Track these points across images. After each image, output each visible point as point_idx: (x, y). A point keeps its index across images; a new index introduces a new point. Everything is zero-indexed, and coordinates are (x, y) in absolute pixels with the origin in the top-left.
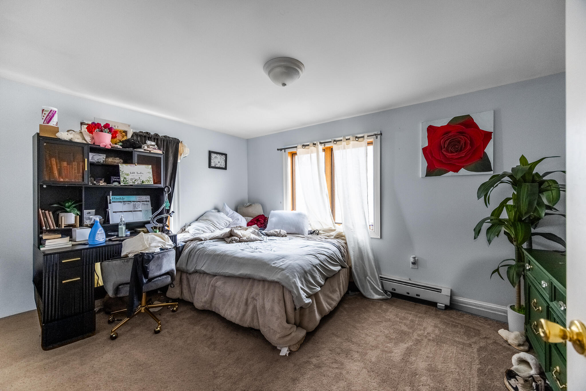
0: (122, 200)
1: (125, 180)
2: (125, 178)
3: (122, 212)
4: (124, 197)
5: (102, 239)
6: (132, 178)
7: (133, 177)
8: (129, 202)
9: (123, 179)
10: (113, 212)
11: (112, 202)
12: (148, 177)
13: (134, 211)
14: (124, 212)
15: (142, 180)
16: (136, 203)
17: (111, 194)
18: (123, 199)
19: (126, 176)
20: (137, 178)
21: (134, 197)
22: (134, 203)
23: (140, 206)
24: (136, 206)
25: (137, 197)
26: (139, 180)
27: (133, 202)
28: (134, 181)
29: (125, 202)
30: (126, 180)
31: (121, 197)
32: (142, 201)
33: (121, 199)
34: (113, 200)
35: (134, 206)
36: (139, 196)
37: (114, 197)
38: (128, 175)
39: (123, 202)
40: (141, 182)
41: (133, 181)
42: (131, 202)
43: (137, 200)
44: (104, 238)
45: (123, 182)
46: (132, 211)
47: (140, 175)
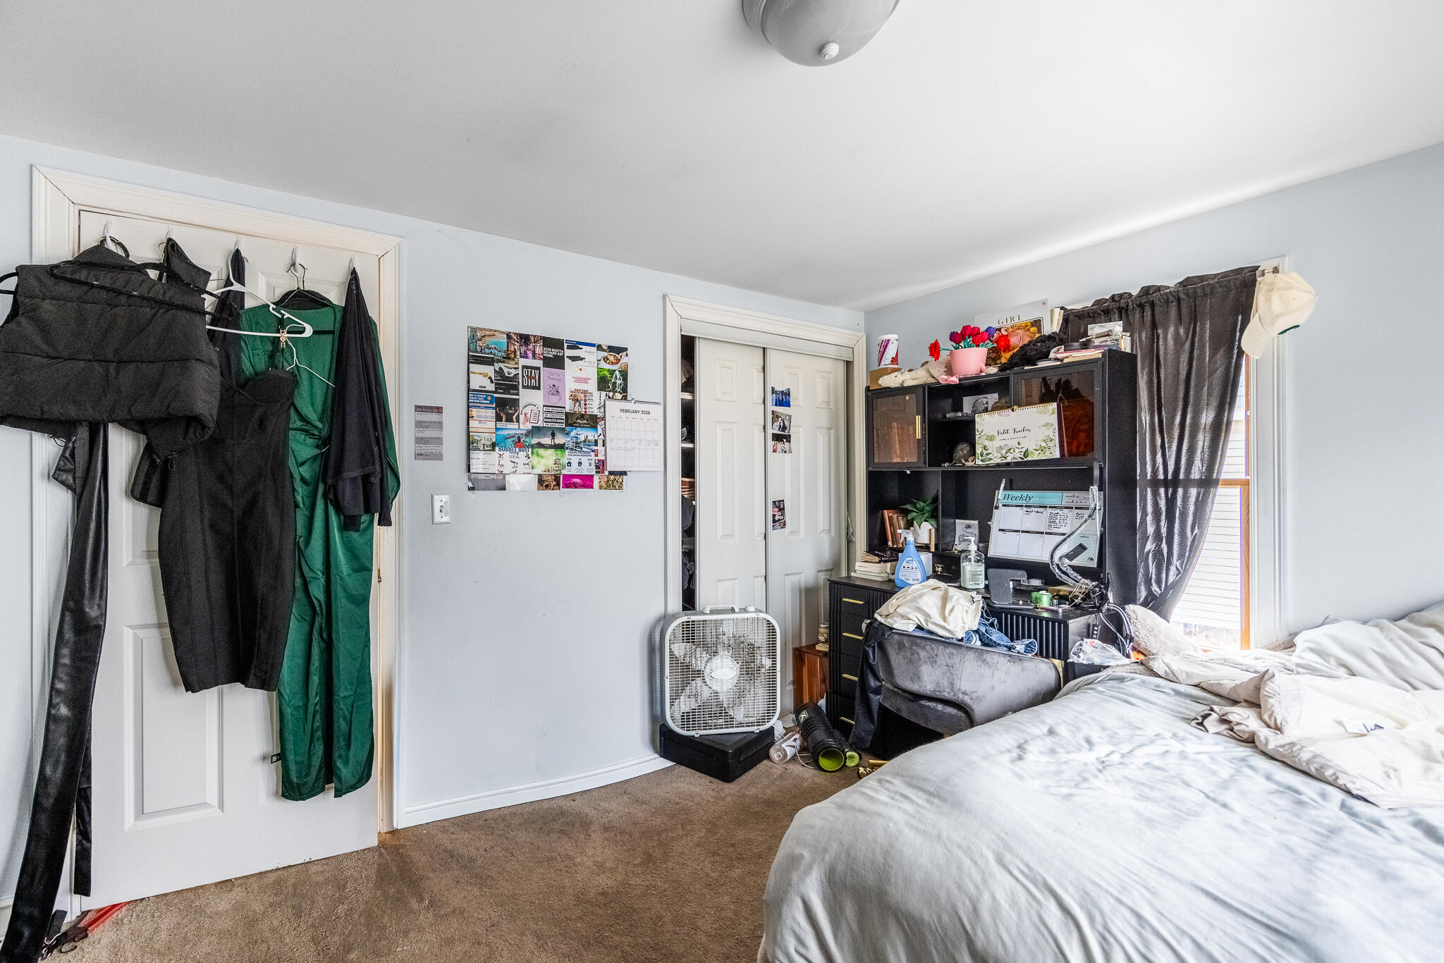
0: (1023, 503)
1: (985, 452)
2: (985, 448)
3: (1019, 531)
4: (1031, 493)
5: (913, 580)
6: (1000, 447)
7: (1002, 444)
8: (1041, 507)
9: (981, 450)
10: (1000, 530)
11: (1004, 505)
12: (1042, 437)
13: (1047, 533)
14: (1023, 532)
15: (1024, 450)
16: (1058, 511)
17: (1003, 485)
18: (1028, 499)
19: (987, 443)
20: (1013, 443)
21: (1058, 494)
22: (1052, 511)
23: (1069, 521)
24: (1057, 521)
25: (1066, 494)
26: (1017, 450)
27: (1050, 507)
28: (1004, 452)
29: (1031, 506)
30: (988, 452)
31: (1025, 493)
32: (1076, 508)
33: (1024, 498)
34: (1006, 502)
35: (1052, 521)
36: (1070, 494)
37: (1008, 493)
38: (991, 438)
39: (1026, 506)
40: (1022, 453)
41: (1001, 454)
42: (1046, 507)
43: (1064, 504)
44: (918, 580)
45: (980, 458)
46: (1043, 533)
47: (1022, 434)
